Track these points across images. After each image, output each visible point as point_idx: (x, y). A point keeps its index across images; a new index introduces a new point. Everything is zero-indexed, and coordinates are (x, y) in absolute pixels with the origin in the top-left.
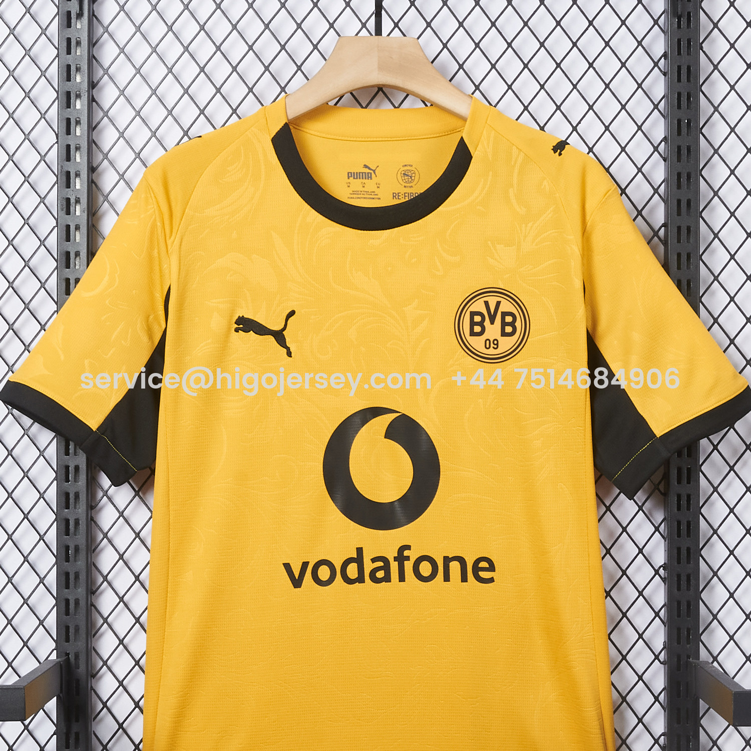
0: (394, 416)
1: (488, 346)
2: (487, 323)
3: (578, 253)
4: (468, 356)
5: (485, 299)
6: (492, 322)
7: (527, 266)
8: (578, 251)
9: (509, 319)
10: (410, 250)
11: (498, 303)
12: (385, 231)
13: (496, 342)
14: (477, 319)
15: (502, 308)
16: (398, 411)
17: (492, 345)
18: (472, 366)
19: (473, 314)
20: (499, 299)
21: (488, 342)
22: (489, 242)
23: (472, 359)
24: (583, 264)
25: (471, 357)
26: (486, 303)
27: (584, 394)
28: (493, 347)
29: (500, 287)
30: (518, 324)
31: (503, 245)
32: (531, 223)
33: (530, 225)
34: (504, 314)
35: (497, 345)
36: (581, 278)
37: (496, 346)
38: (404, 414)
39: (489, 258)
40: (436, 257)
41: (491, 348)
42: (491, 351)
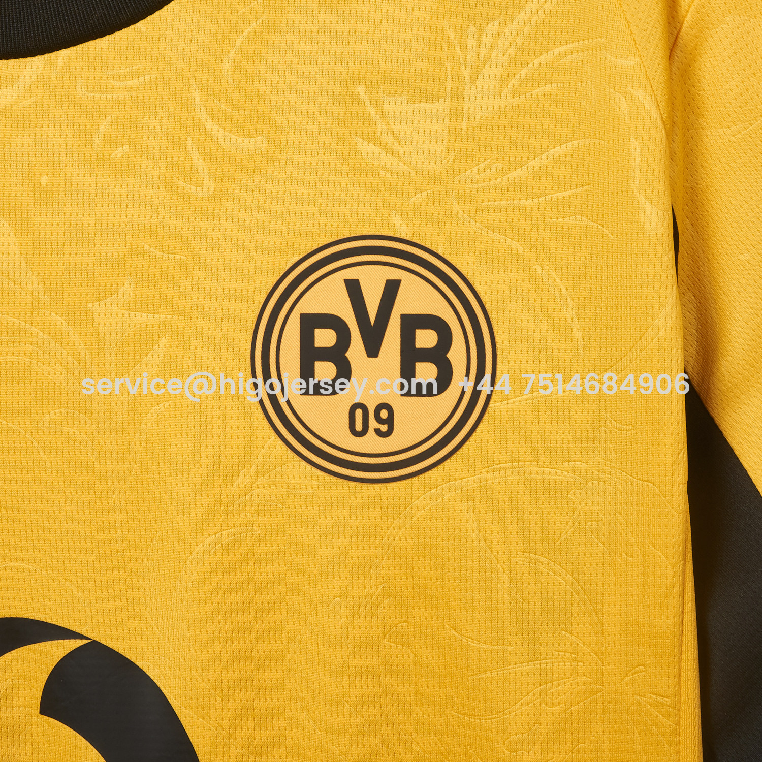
0: (66, 646)
1: (359, 427)
2: (356, 351)
3: (655, 115)
4: (297, 458)
5: (350, 274)
6: (373, 349)
7: (483, 165)
8: (654, 107)
9: (426, 339)
10: (109, 118)
11: (392, 289)
12: (29, 59)
13: (384, 414)
14: (325, 338)
15: (404, 305)
16: (78, 631)
17: (373, 424)
18: (310, 491)
19: (310, 323)
20: (395, 274)
21: (359, 413)
22: (361, 89)
23: (309, 467)
24: (672, 156)
25: (304, 463)
26: (354, 289)
27: (677, 589)
28: (378, 432)
29: (397, 235)
30: (456, 355)
31: (404, 98)
32: (496, 23)
33: (492, 28)
34: (411, 323)
35: (390, 421)
36: (664, 200)
37: (384, 428)
38: (95, 641)
39: (358, 140)
40: (189, 139)
41: (371, 431)
42: (371, 443)
